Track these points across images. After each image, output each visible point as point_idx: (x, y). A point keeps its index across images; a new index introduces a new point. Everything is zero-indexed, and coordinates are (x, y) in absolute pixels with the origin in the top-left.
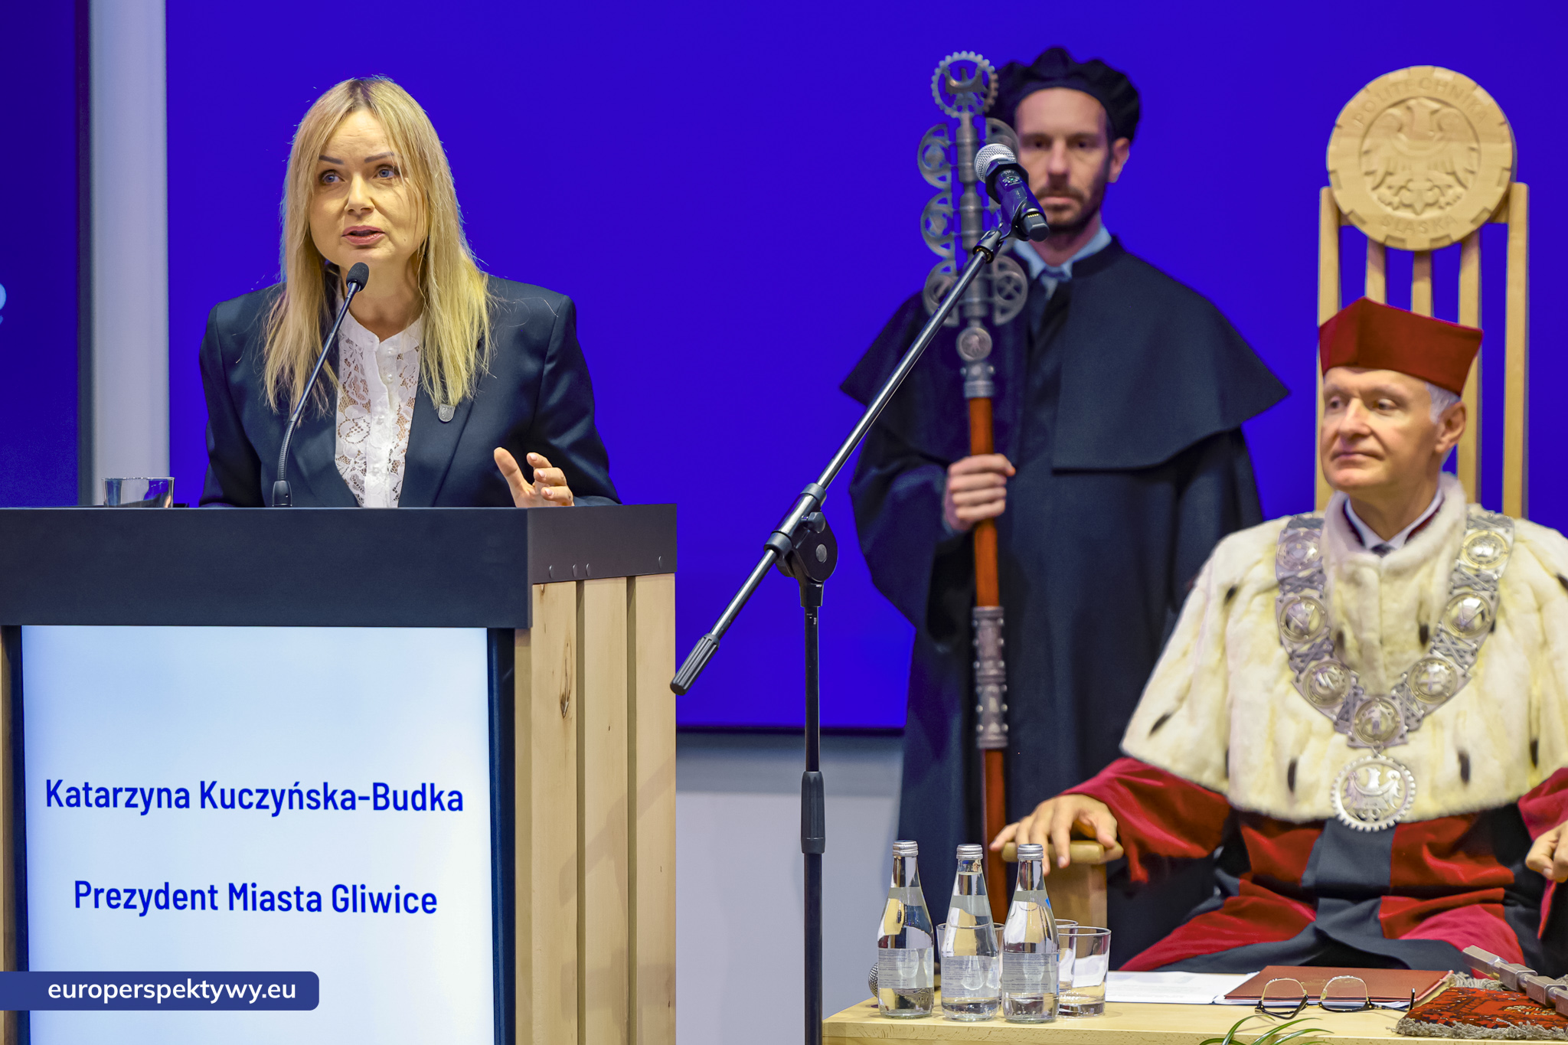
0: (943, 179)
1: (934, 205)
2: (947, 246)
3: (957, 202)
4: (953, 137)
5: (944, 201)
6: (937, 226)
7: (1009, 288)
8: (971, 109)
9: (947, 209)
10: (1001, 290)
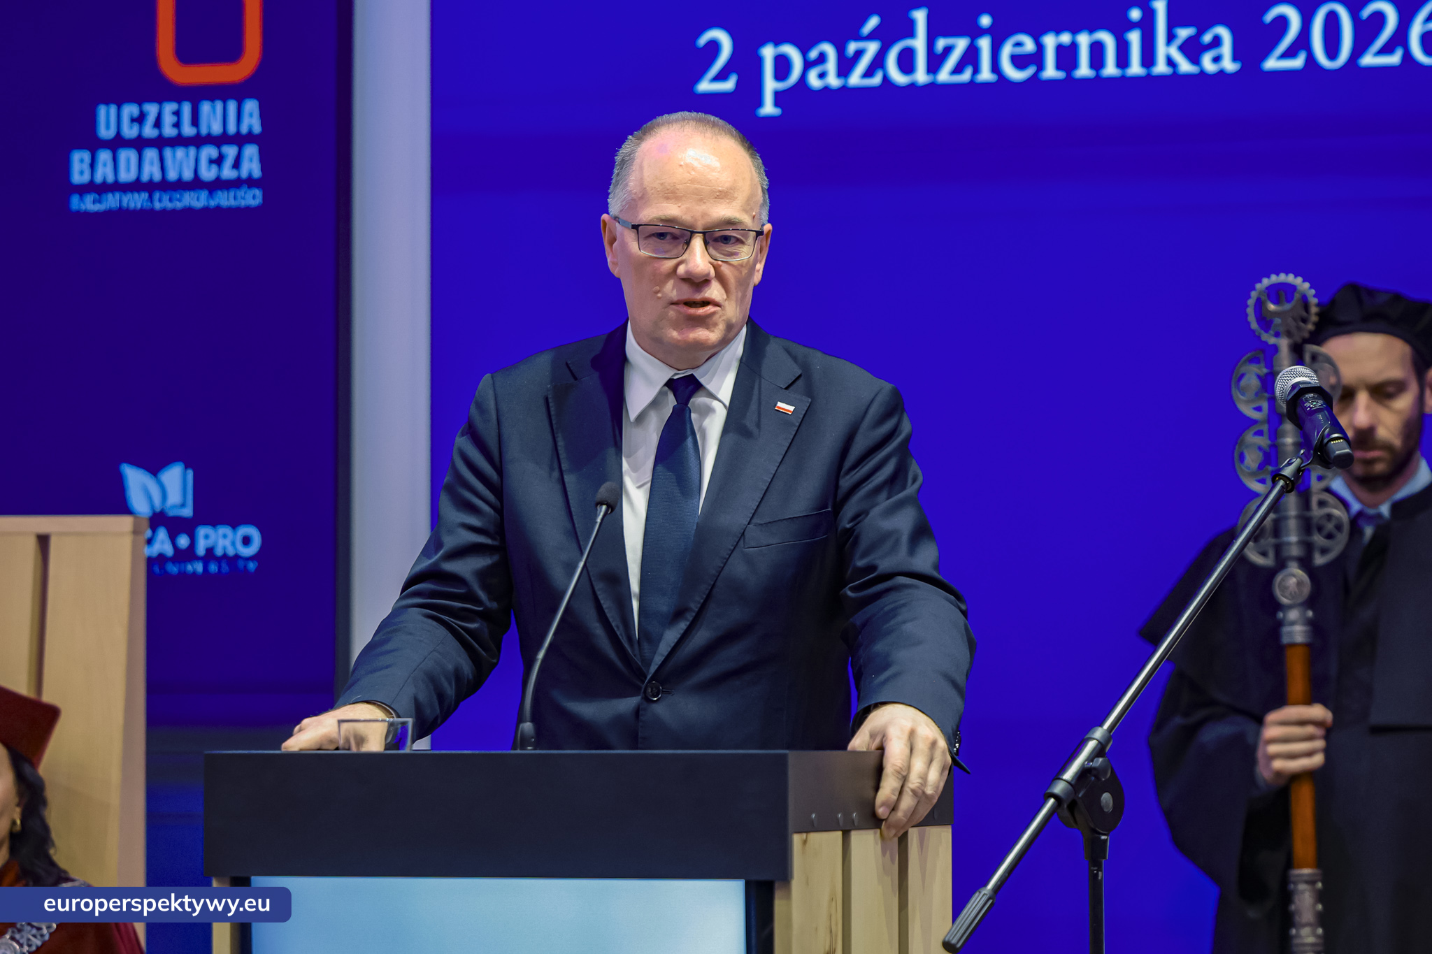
0: (1259, 409)
1: (1250, 437)
2: (1262, 481)
3: (1274, 434)
4: (1270, 365)
5: (1260, 433)
6: (1252, 459)
7: (1330, 526)
8: (1289, 334)
9: (1264, 441)
10: (1320, 529)
